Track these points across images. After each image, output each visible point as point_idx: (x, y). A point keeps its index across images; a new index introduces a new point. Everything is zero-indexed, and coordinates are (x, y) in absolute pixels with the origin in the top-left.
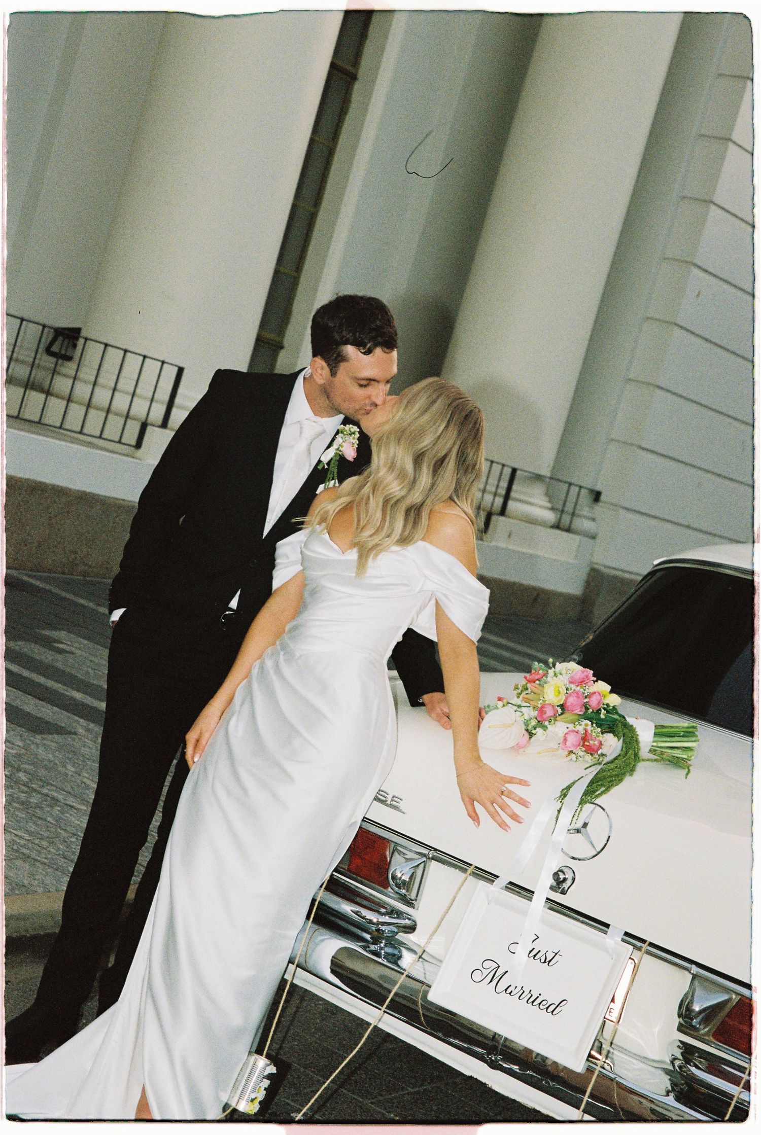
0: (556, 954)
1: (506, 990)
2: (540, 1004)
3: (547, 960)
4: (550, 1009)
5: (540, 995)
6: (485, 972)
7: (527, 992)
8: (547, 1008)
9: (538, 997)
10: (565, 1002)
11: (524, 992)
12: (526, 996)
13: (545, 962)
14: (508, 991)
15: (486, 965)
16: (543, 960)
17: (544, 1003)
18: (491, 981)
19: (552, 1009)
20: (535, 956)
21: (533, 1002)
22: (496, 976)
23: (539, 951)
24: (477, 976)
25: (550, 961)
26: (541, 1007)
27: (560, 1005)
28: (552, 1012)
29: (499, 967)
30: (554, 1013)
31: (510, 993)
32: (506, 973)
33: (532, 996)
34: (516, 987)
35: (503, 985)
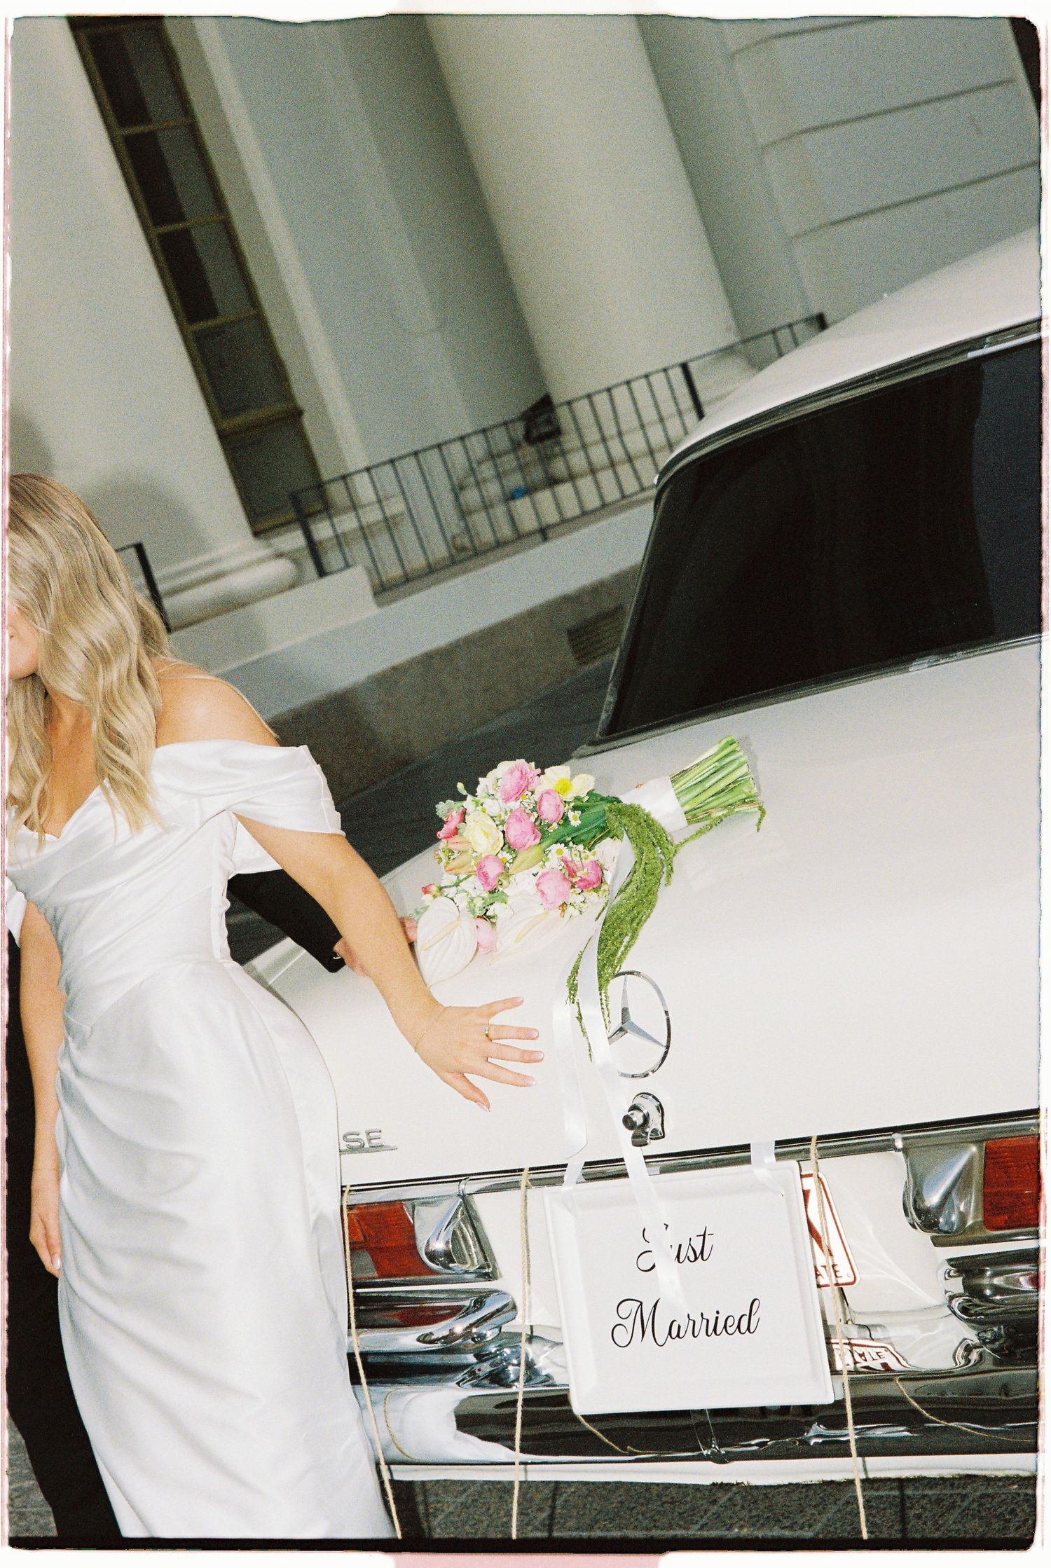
0: (703, 1237)
1: (670, 1333)
2: (725, 1327)
3: (698, 1253)
4: (743, 1328)
5: (718, 1312)
6: (629, 1323)
7: (698, 1320)
8: (739, 1327)
9: (717, 1318)
10: (757, 1302)
11: (694, 1322)
12: (701, 1327)
13: (696, 1258)
14: (674, 1333)
15: (624, 1310)
16: (692, 1258)
17: (730, 1322)
18: (643, 1332)
19: (745, 1324)
21: (715, 1330)
22: (645, 1320)
23: (680, 1246)
24: (620, 1335)
25: (702, 1253)
26: (730, 1330)
27: (753, 1313)
28: (748, 1329)
29: (641, 1303)
30: (752, 1329)
31: (678, 1336)
32: (655, 1306)
33: (708, 1321)
34: (680, 1321)
35: (661, 1327)
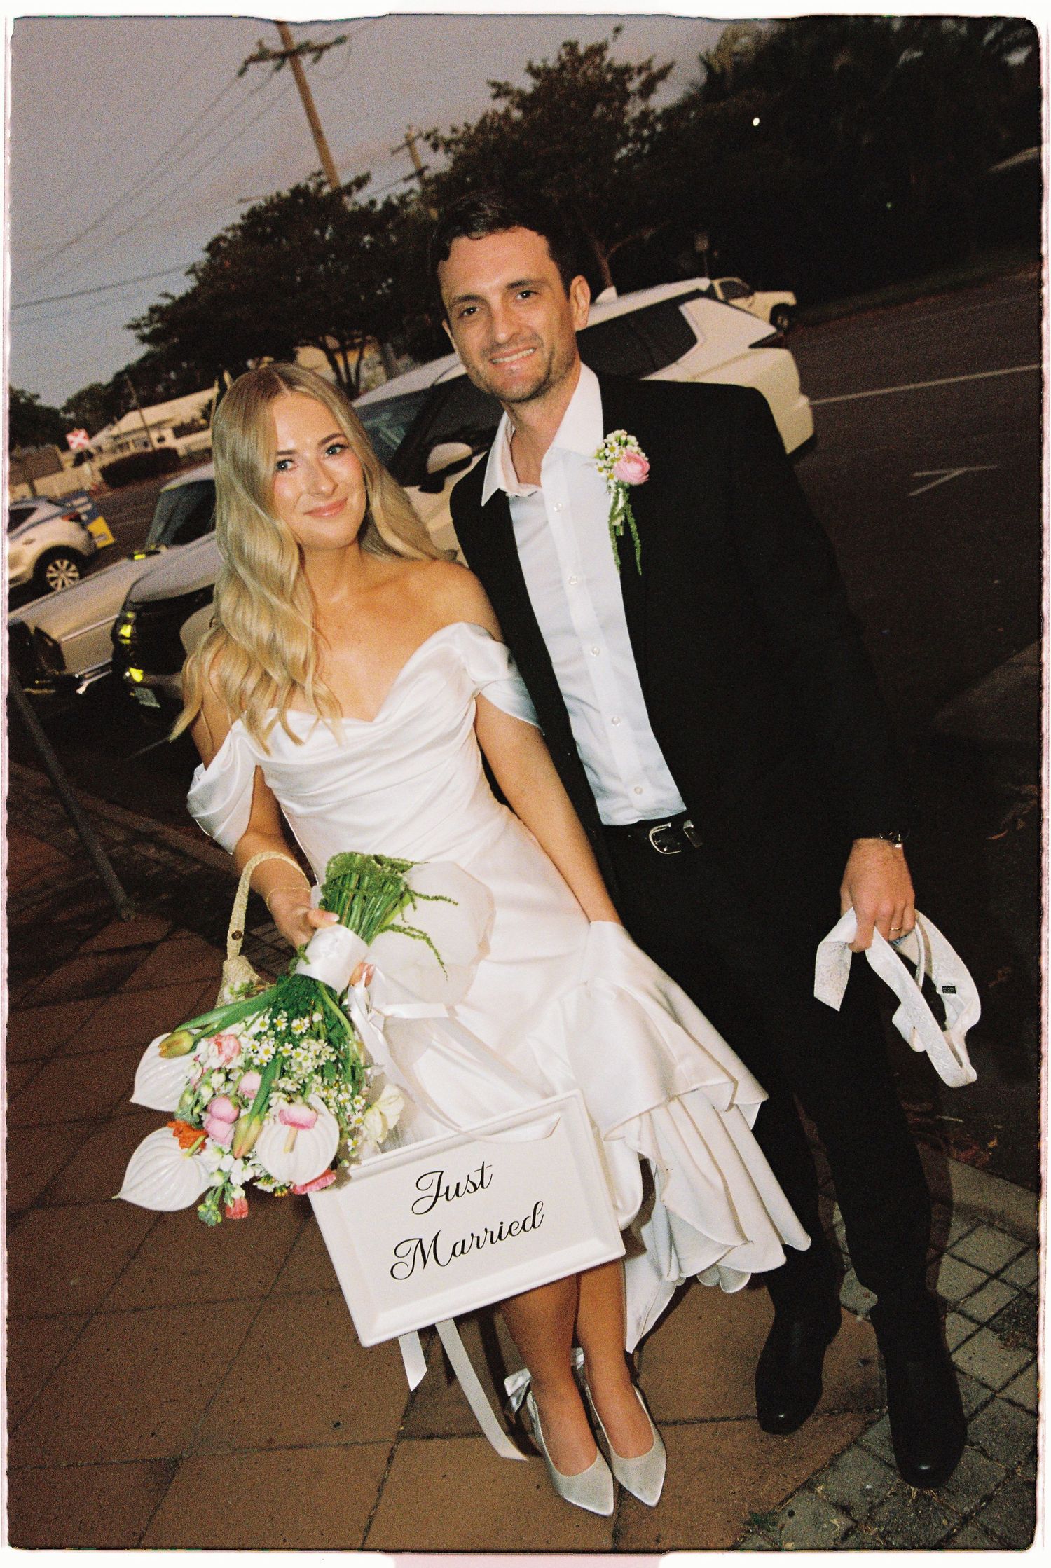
0: (483, 1170)
1: (454, 1253)
2: (510, 1231)
3: (477, 1184)
4: (529, 1225)
5: (502, 1225)
6: (409, 1260)
7: (482, 1234)
8: (523, 1227)
9: (501, 1228)
10: (540, 1205)
11: (478, 1238)
12: (485, 1238)
13: (476, 1189)
14: (458, 1252)
15: (402, 1250)
16: (471, 1188)
17: (513, 1227)
18: (425, 1261)
19: (530, 1222)
20: (457, 1193)
21: (500, 1237)
22: (426, 1252)
23: (458, 1184)
24: (401, 1271)
25: (482, 1183)
26: (513, 1232)
27: (537, 1212)
28: (533, 1225)
29: (421, 1240)
30: (537, 1225)
31: (462, 1252)
32: (436, 1238)
33: (492, 1233)
34: (464, 1241)
35: (445, 1251)
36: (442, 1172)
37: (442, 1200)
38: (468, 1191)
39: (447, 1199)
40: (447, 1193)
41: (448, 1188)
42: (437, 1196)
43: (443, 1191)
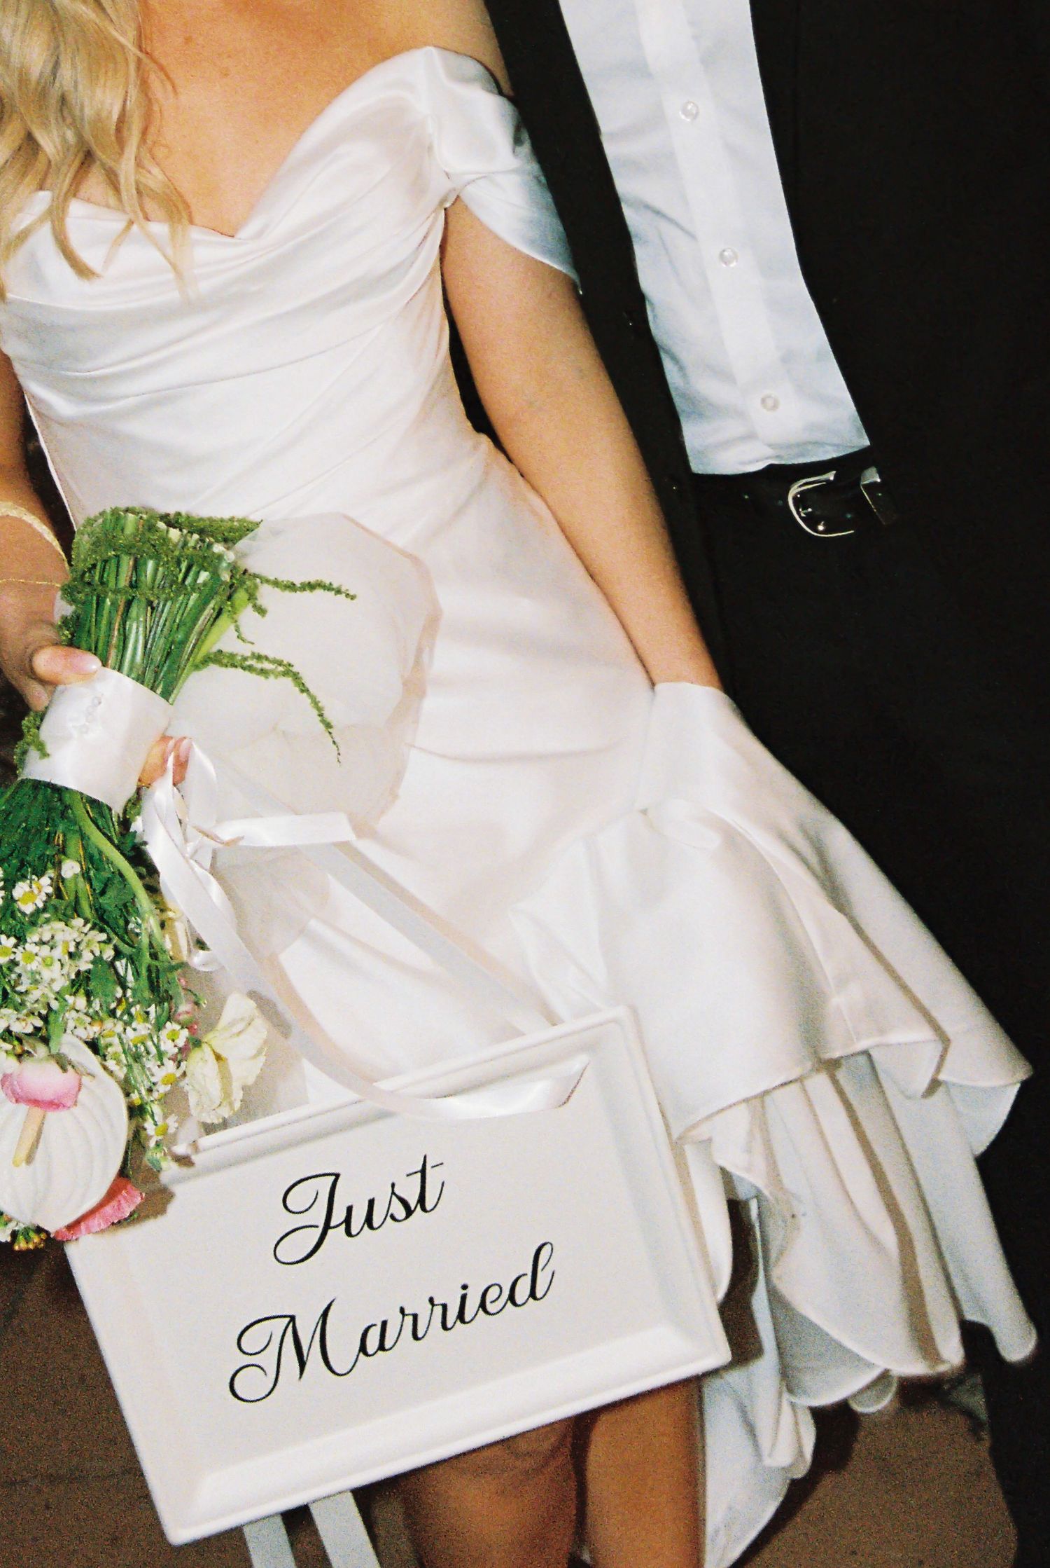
0: (423, 1172)
1: (363, 1349)
2: (483, 1305)
3: (413, 1203)
5: (465, 1287)
6: (268, 1359)
7: (423, 1311)
8: (512, 1298)
9: (464, 1298)
10: (546, 1250)
11: (416, 1316)
12: (430, 1319)
13: (409, 1212)
14: (372, 1343)
15: (253, 1342)
16: (400, 1212)
17: (489, 1298)
18: (302, 1365)
19: (526, 1289)
20: (369, 1221)
21: (461, 1317)
22: (305, 1344)
23: (371, 1203)
24: (250, 1384)
25: (422, 1200)
26: (491, 1309)
27: (540, 1269)
28: (533, 1295)
29: (292, 1318)
30: (541, 1292)
31: (383, 1347)
32: (325, 1315)
33: (445, 1307)
34: (384, 1324)
35: (342, 1346)
36: (337, 1176)
37: (337, 1234)
38: (393, 1217)
39: (348, 1233)
40: (348, 1221)
41: (350, 1209)
42: (327, 1226)
43: (339, 1216)
